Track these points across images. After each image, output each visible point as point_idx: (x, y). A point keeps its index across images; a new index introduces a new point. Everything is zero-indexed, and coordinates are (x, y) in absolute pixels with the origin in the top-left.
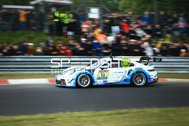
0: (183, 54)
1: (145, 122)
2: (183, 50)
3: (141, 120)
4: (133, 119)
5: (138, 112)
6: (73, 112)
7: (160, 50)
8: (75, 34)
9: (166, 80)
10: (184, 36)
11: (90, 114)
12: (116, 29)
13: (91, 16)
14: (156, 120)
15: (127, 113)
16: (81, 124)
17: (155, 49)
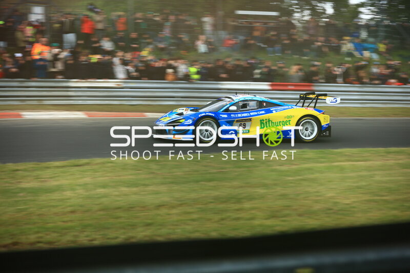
0: (170, 77)
1: (115, 178)
2: (170, 71)
3: (109, 174)
4: (96, 174)
5: (103, 163)
6: (4, 163)
7: (135, 69)
8: (9, 45)
9: (144, 116)
10: (172, 50)
11: (31, 166)
12: (70, 37)
13: (33, 18)
14: (131, 175)
15: (88, 164)
16: (16, 181)
17: (128, 68)
